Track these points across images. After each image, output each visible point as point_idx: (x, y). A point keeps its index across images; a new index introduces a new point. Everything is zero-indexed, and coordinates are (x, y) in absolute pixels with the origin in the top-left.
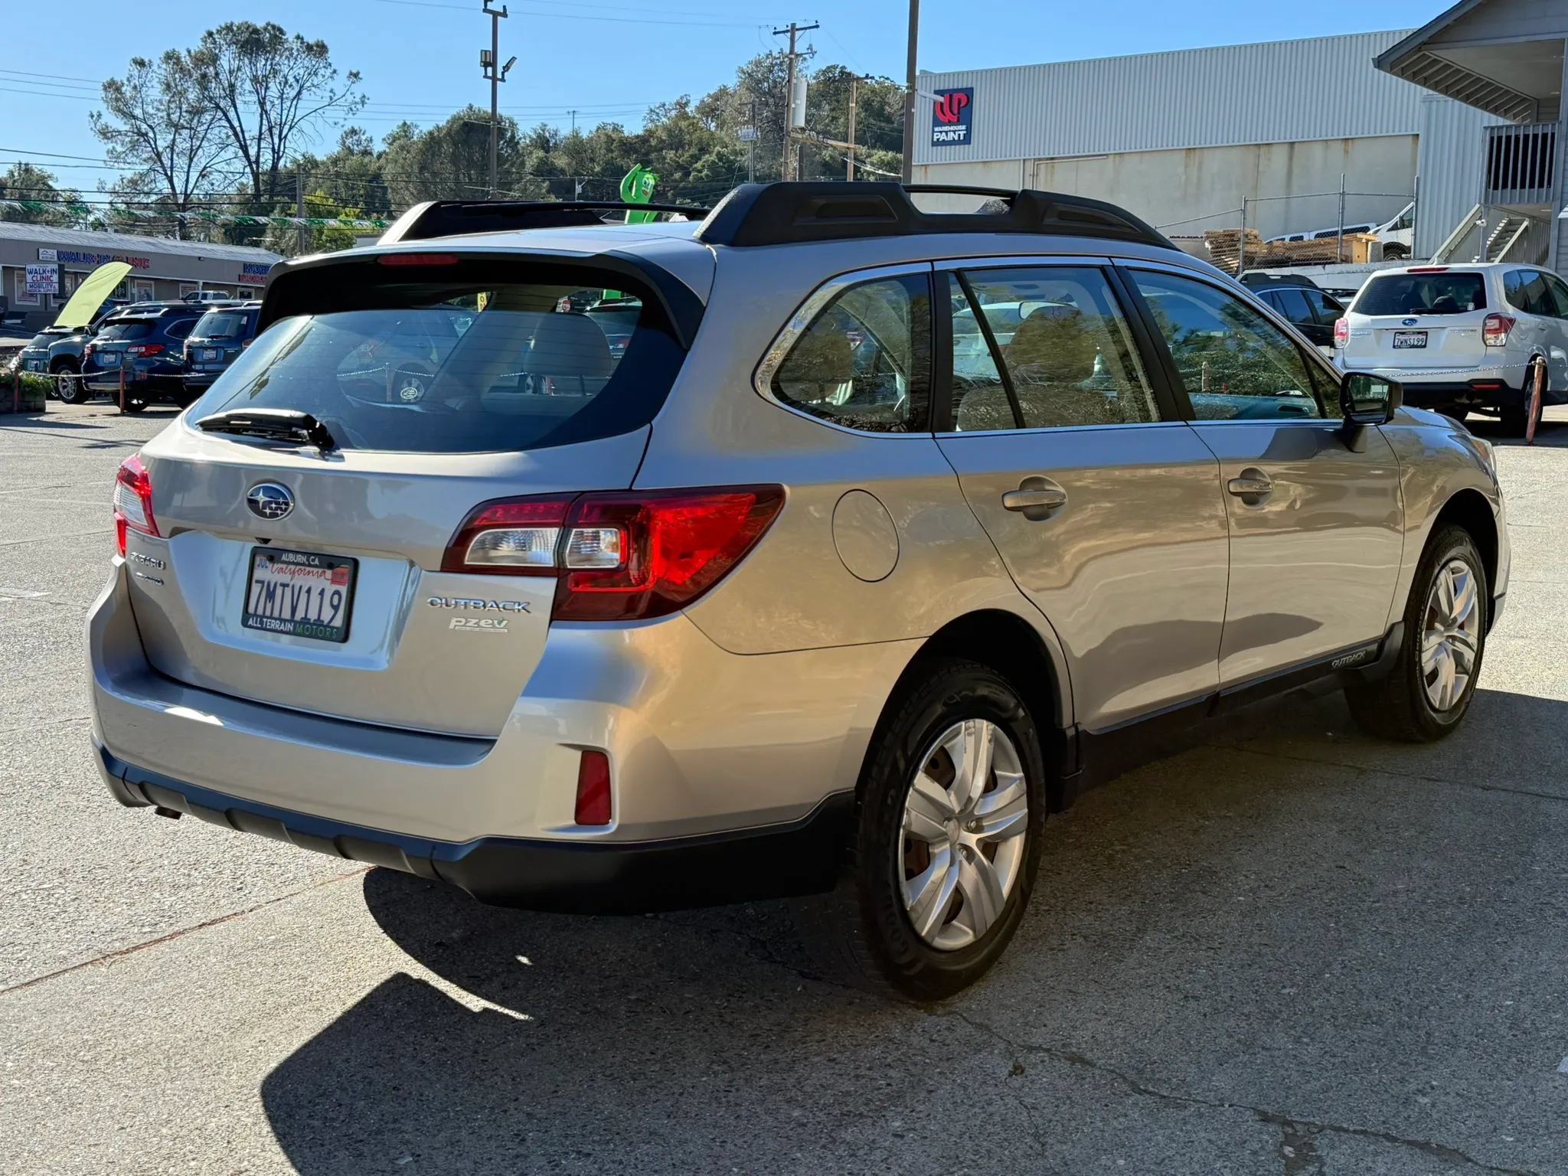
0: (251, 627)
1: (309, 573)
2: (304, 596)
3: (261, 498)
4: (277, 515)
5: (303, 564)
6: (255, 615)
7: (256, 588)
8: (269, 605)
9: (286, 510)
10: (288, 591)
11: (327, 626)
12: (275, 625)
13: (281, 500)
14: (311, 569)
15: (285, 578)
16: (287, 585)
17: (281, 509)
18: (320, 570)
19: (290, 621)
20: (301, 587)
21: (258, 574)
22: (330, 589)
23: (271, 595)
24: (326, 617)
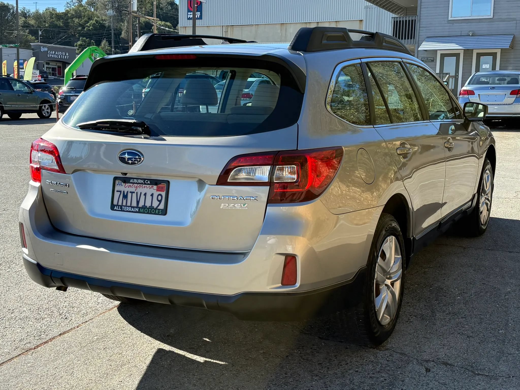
0: (116, 210)
1: (145, 187)
2: (143, 197)
3: (126, 156)
4: (135, 163)
5: (142, 184)
6: (117, 205)
7: (117, 195)
8: (125, 201)
9: (140, 161)
10: (134, 195)
11: (156, 209)
12: (130, 209)
13: (137, 157)
14: (146, 185)
15: (133, 189)
16: (134, 192)
17: (137, 161)
18: (151, 186)
19: (137, 207)
20: (141, 193)
21: (117, 188)
22: (156, 193)
23: (125, 197)
24: (155, 204)
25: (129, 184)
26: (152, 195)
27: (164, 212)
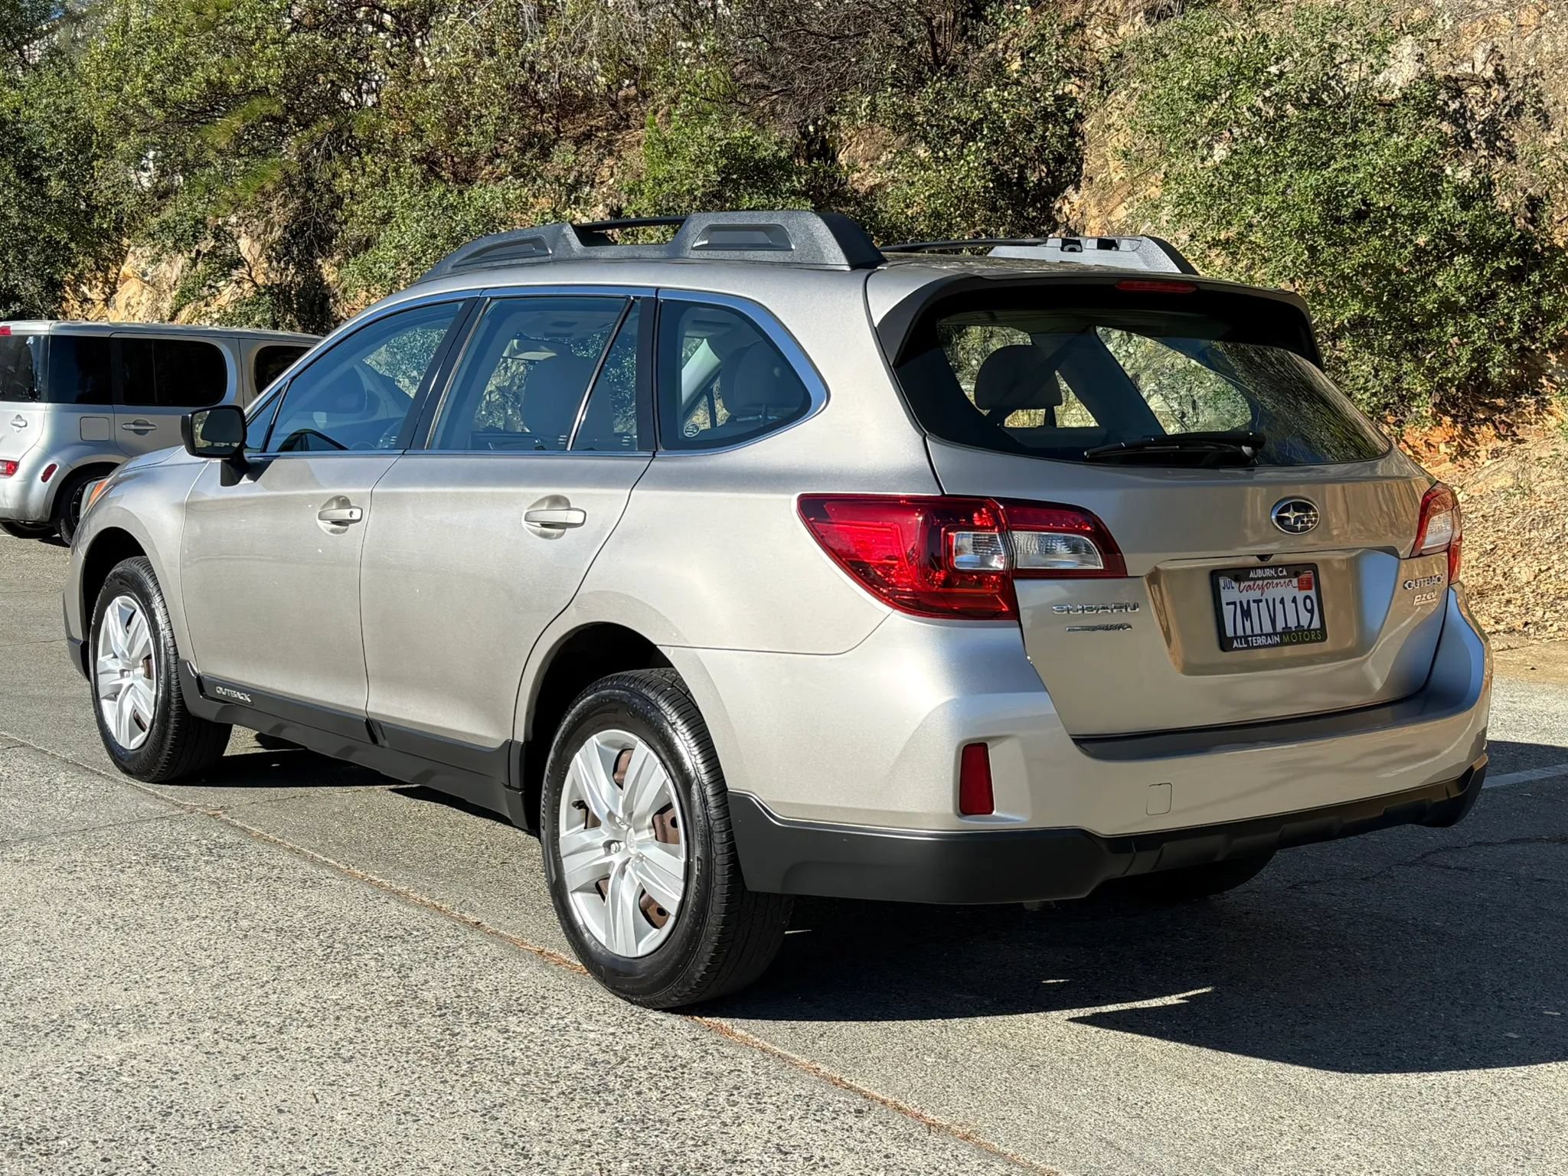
0: (1237, 649)
2: (1279, 606)
6: (1236, 637)
8: (1248, 624)
10: (1263, 605)
11: (1309, 630)
12: (1261, 641)
15: (1255, 594)
18: (1287, 580)
19: (1275, 633)
21: (1226, 596)
22: (1301, 595)
23: (1246, 614)
25: (1247, 583)
26: (1294, 600)
27: (1321, 634)
